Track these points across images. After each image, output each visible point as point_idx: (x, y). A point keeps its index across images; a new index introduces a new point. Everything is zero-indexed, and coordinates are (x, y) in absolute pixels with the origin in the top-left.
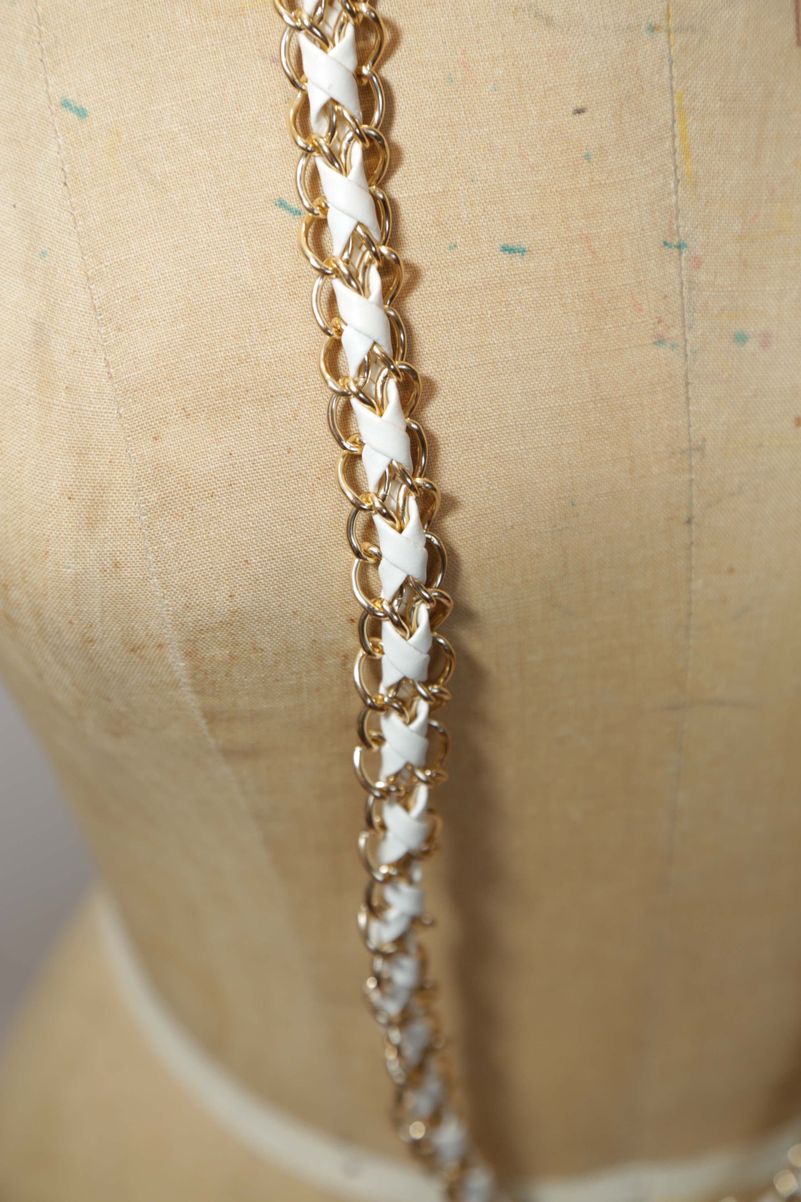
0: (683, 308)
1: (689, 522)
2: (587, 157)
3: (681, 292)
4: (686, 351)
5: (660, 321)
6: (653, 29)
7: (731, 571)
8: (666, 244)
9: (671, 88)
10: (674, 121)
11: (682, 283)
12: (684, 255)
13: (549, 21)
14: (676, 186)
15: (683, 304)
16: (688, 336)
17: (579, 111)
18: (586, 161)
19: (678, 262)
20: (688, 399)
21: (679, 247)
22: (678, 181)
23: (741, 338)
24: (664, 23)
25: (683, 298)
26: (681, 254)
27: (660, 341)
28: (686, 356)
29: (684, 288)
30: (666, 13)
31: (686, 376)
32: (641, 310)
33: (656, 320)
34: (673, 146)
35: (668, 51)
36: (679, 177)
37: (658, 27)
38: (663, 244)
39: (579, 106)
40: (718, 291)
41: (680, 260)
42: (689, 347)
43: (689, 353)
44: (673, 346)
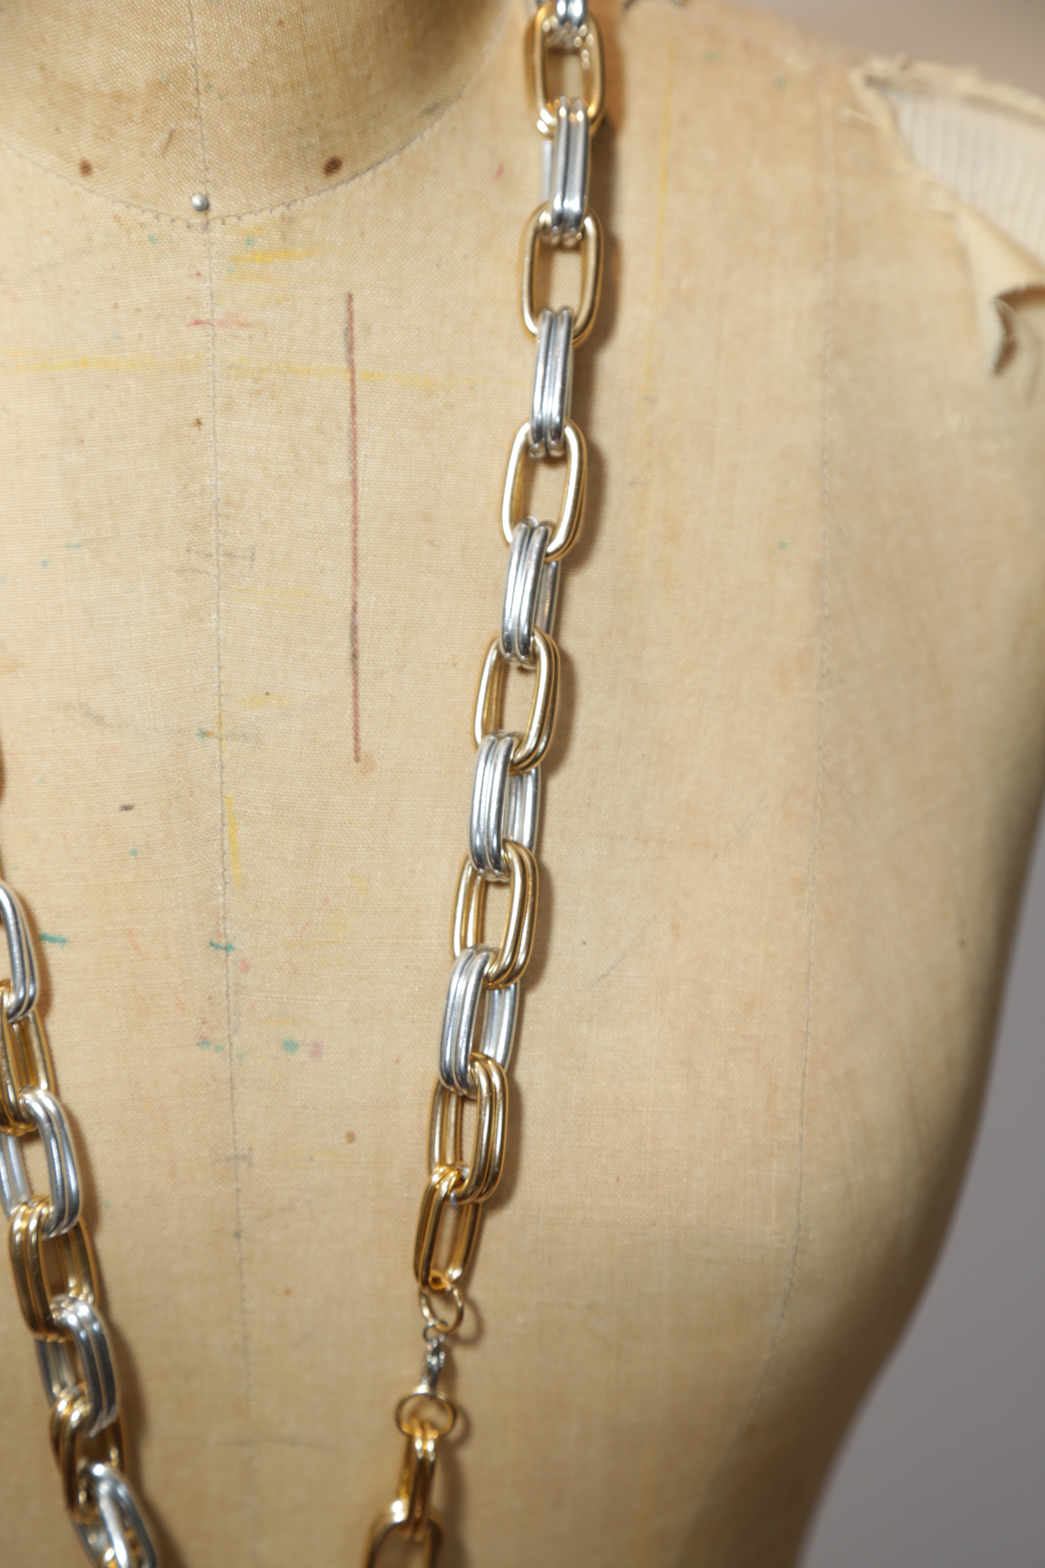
0: (228, 1011)
1: (237, 1235)
2: (134, 853)
3: (228, 995)
4: (230, 1055)
5: (204, 1022)
6: (204, 734)
7: (288, 1292)
8: (212, 944)
9: (222, 793)
10: (224, 825)
11: (228, 987)
12: (230, 957)
13: (99, 720)
14: (224, 889)
15: (228, 1007)
16: (235, 1038)
17: (127, 808)
18: (132, 857)
19: (225, 964)
20: (233, 1104)
21: (227, 948)
22: (226, 883)
23: (291, 1046)
24: (216, 730)
25: (229, 1001)
26: (228, 955)
27: (204, 1042)
28: (232, 1060)
29: (230, 990)
30: (217, 720)
31: (231, 1080)
32: (184, 1009)
33: (199, 1021)
34: (222, 849)
35: (218, 758)
36: (227, 880)
37: (210, 733)
38: (208, 945)
39: (127, 803)
40: (267, 997)
41: (226, 962)
42: (234, 1051)
43: (234, 1057)
44: (218, 1049)
